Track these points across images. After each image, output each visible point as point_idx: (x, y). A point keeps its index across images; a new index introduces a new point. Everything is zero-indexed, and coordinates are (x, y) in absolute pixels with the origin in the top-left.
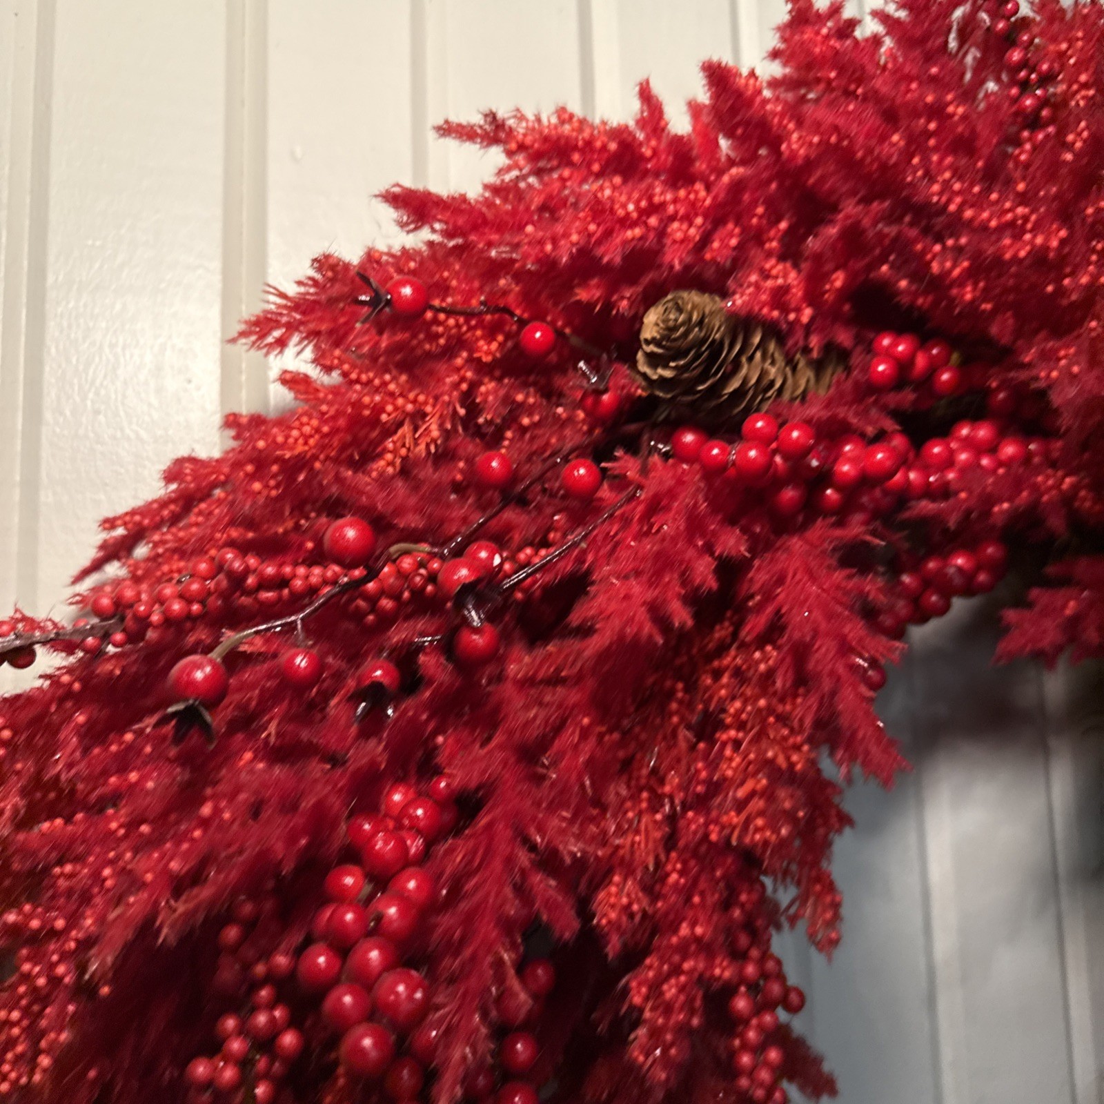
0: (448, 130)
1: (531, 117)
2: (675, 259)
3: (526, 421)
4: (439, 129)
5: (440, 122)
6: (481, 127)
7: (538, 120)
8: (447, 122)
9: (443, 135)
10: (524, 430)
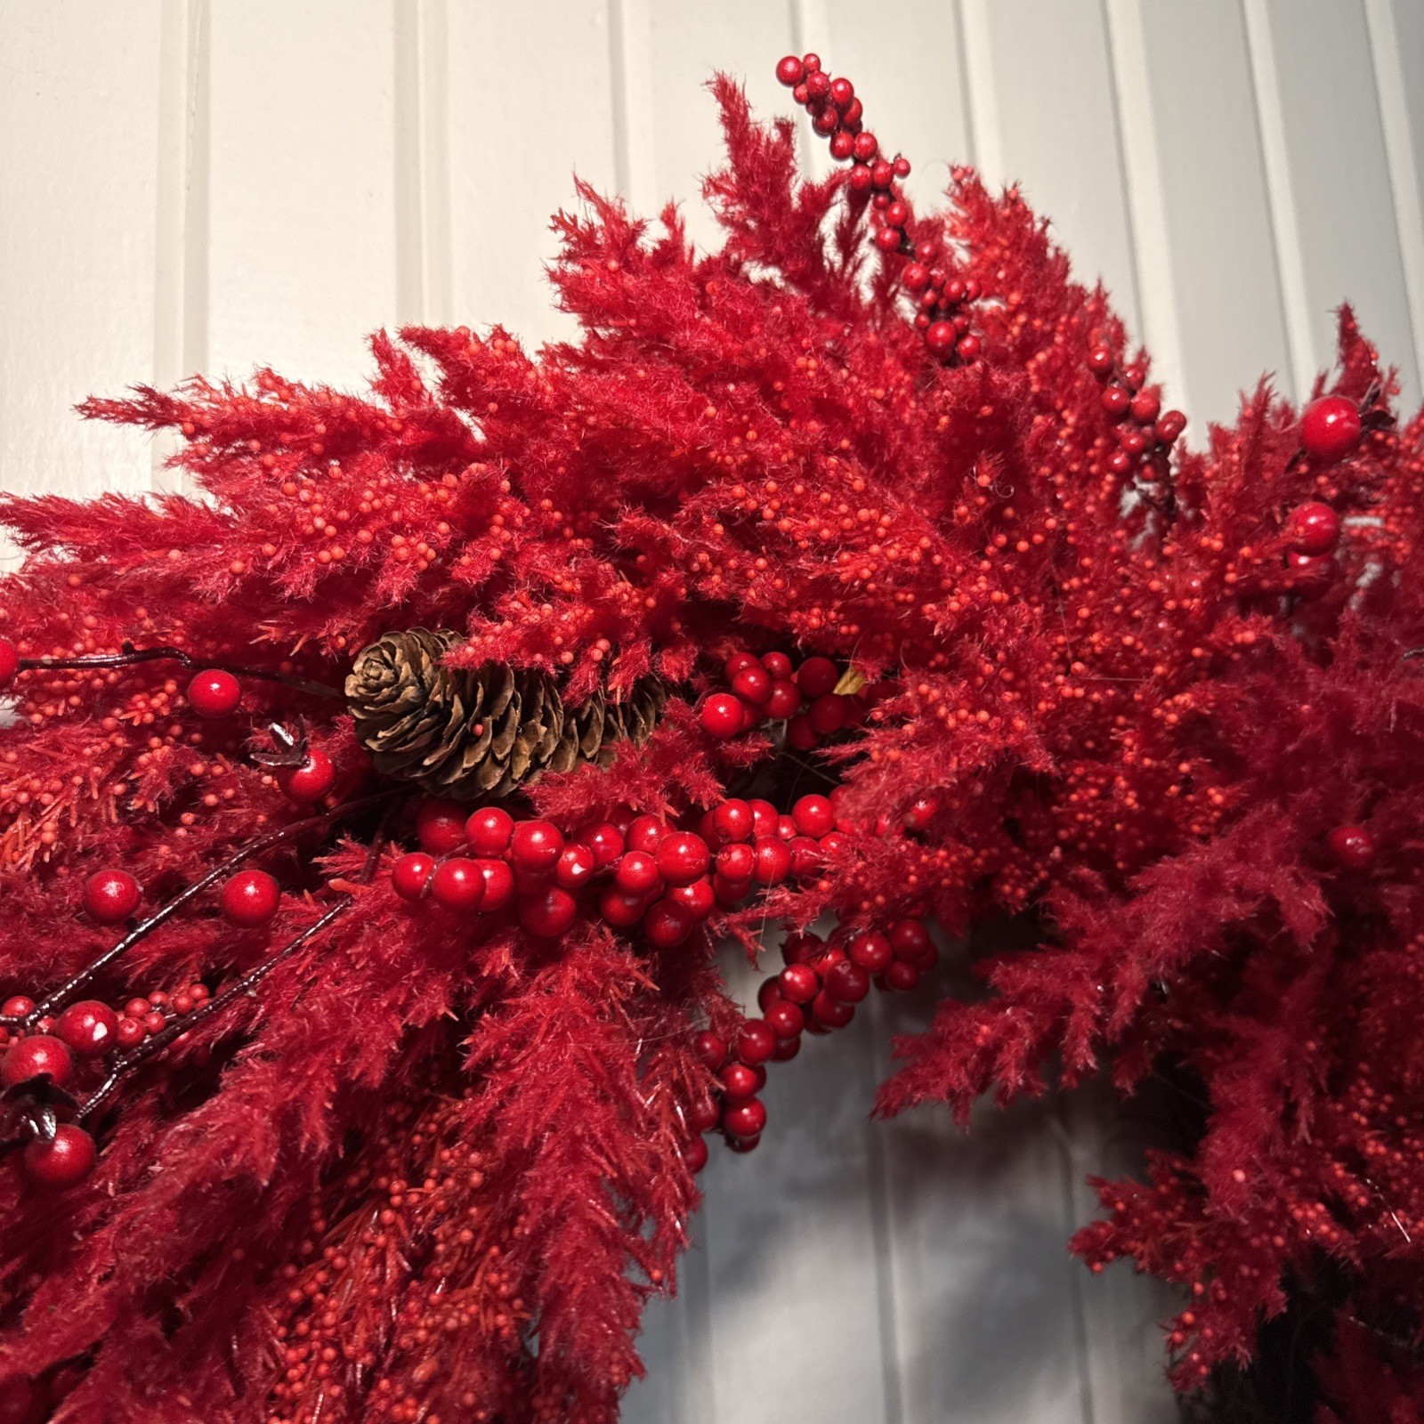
0: (94, 409)
1: (218, 387)
2: (395, 586)
3: (211, 799)
4: (82, 408)
5: (83, 400)
6: (141, 404)
7: (228, 390)
8: (91, 399)
9: (90, 416)
10: (210, 811)
